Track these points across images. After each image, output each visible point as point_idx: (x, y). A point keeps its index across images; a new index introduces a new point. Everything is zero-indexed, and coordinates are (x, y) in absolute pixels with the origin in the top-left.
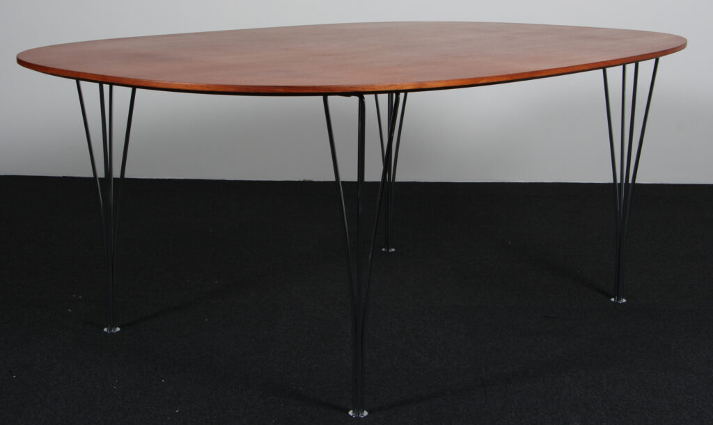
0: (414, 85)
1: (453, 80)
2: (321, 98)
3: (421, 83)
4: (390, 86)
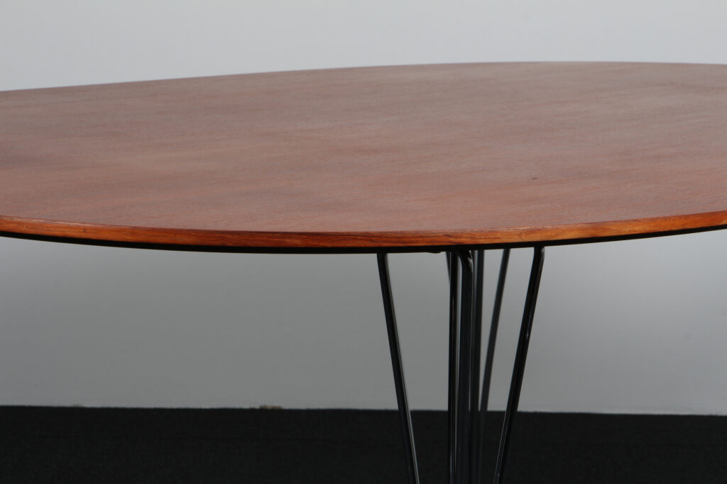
0: (582, 229)
1: (665, 219)
2: (373, 257)
3: (596, 226)
4: (531, 232)
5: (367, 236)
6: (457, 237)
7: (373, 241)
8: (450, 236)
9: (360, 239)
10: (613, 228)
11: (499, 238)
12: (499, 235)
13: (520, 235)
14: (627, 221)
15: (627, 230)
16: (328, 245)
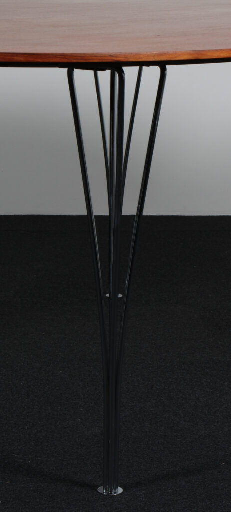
2: (65, 70)
5: (63, 56)
6: (116, 57)
7: (66, 59)
8: (112, 56)
9: (59, 58)
10: (208, 54)
11: (141, 58)
12: (141, 56)
13: (154, 57)
14: (216, 51)
15: (216, 56)
16: (40, 61)
